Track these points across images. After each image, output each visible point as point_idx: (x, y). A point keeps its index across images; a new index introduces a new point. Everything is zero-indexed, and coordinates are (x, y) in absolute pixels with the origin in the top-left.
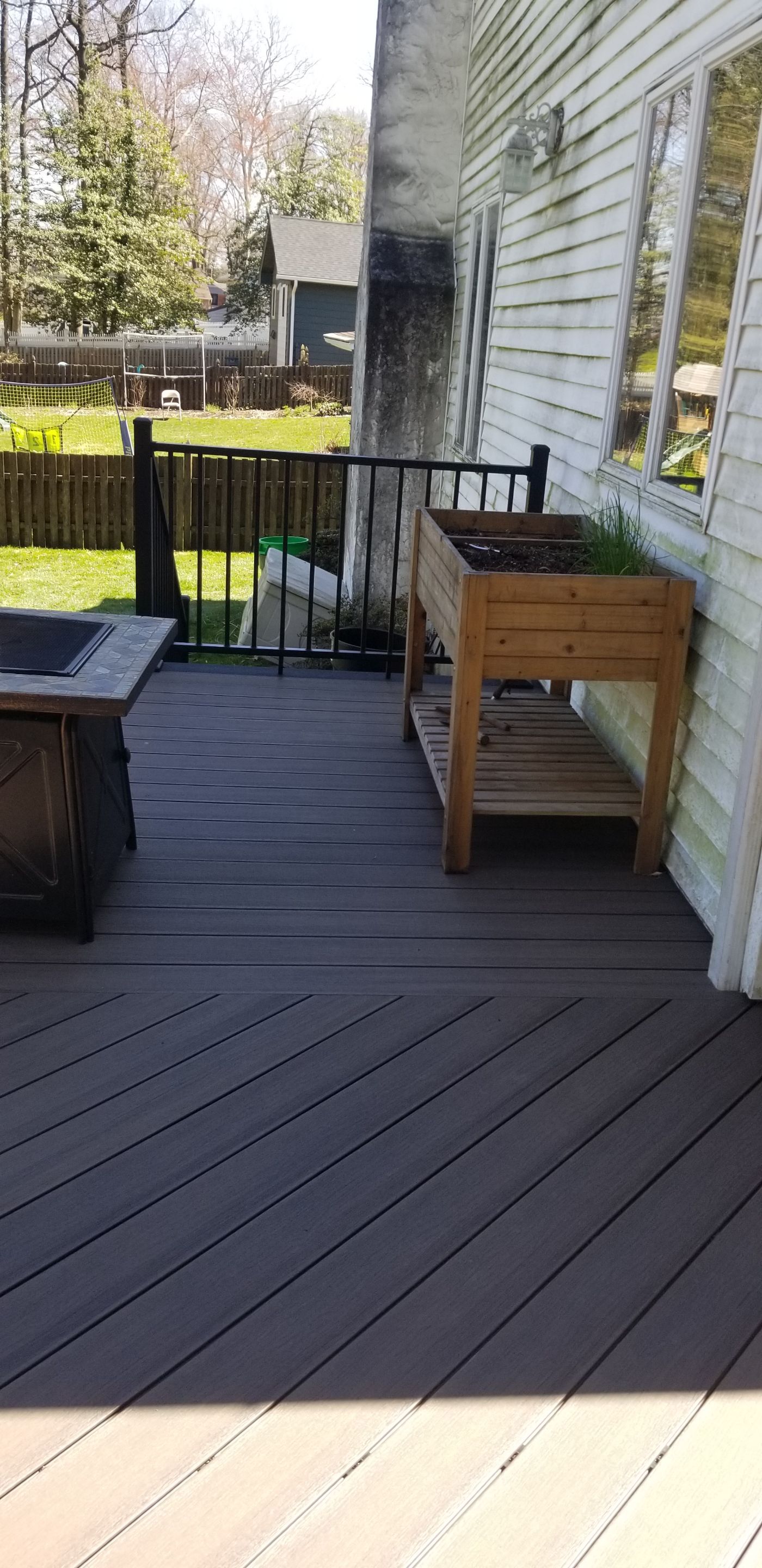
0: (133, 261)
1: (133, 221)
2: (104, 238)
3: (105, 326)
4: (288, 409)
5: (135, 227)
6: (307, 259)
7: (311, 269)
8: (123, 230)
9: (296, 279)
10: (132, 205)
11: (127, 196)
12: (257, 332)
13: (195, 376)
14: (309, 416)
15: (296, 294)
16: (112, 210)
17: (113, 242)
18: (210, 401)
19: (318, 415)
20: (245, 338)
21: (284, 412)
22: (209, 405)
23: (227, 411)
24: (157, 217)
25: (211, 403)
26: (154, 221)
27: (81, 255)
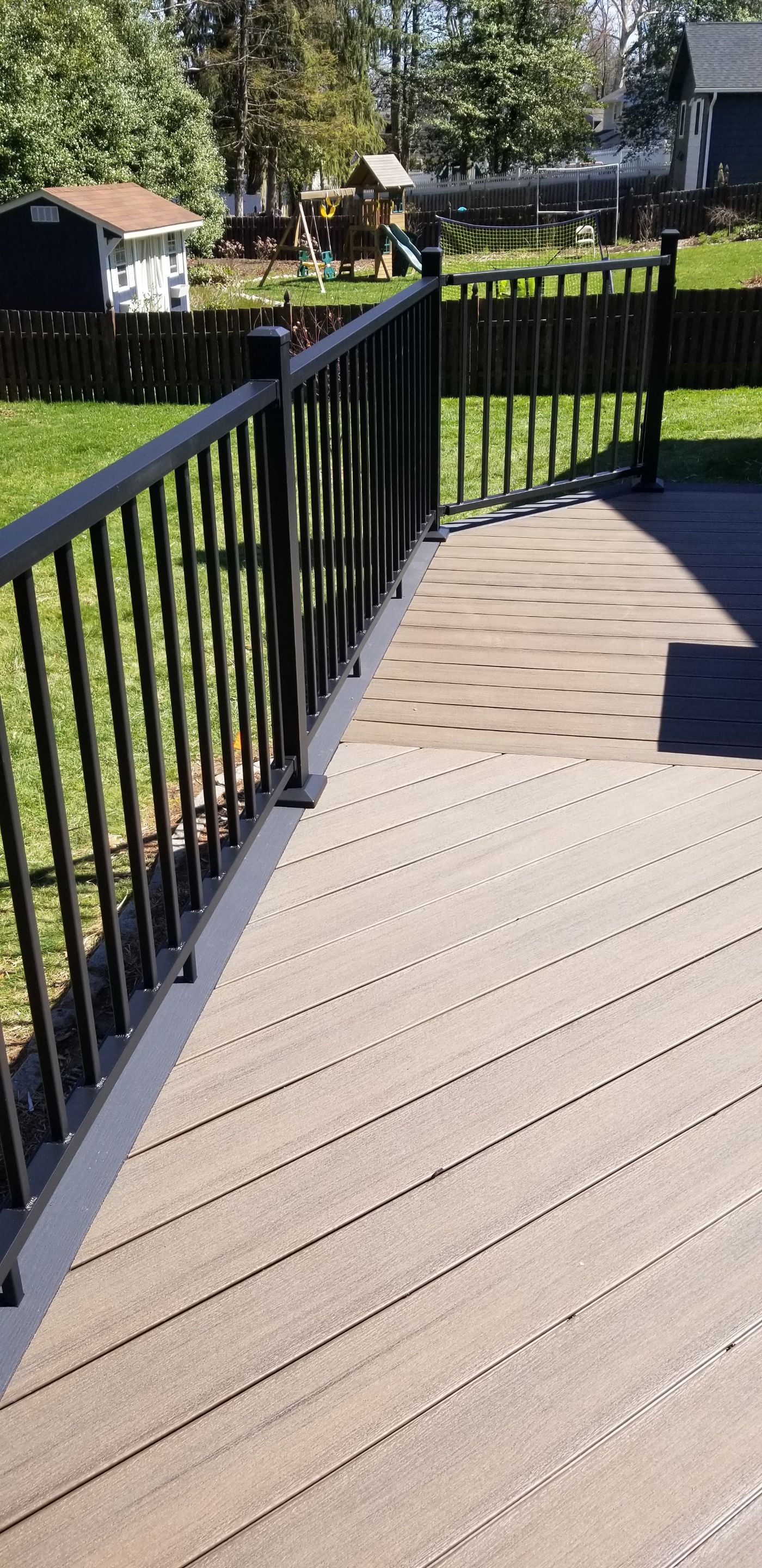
0: (528, 92)
1: (529, 48)
2: (501, 71)
3: (496, 166)
4: (704, 236)
5: (532, 55)
6: (727, 68)
7: (732, 78)
8: (519, 60)
9: (715, 91)
10: (528, 31)
11: (523, 22)
12: (651, 156)
13: (607, 209)
14: (727, 241)
15: (714, 107)
16: (508, 40)
17: (509, 74)
18: (622, 234)
19: (737, 240)
20: (638, 164)
21: (700, 240)
22: (621, 239)
23: (639, 243)
24: (553, 41)
25: (622, 237)
26: (550, 46)
27: (477, 91)
